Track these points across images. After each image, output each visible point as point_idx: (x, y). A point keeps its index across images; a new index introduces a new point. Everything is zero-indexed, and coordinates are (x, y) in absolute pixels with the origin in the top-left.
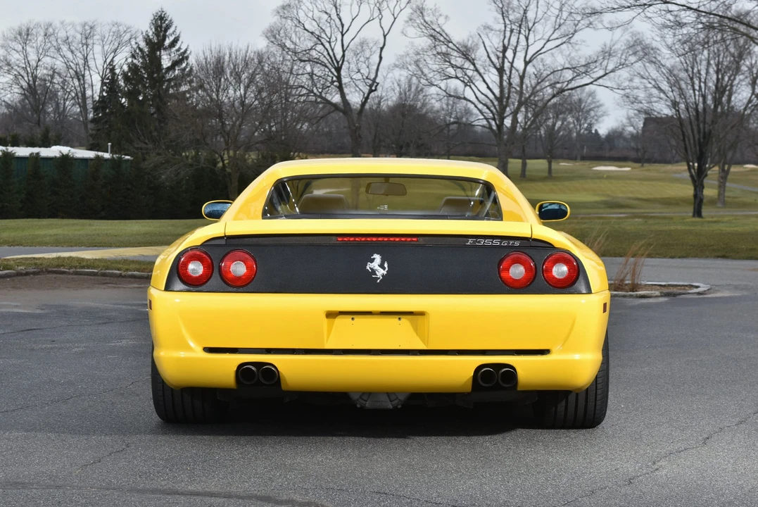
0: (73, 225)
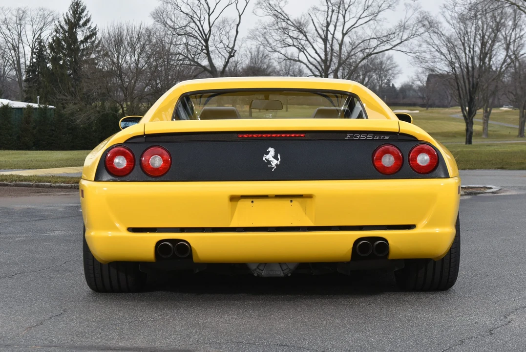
0: (12, 154)
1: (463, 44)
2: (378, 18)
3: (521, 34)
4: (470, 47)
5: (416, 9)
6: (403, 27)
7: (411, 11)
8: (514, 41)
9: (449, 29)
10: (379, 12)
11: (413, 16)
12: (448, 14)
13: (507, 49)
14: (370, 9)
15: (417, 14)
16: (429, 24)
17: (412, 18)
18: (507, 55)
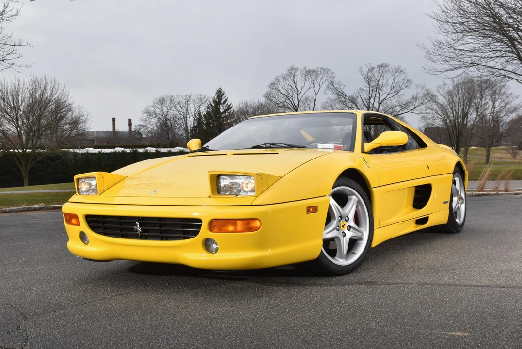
1: (452, 109)
2: (399, 94)
3: (486, 101)
4: (455, 111)
5: (423, 88)
6: (415, 99)
7: (420, 89)
8: (481, 106)
9: (442, 100)
10: (400, 90)
11: (422, 92)
12: (441, 91)
13: (477, 112)
14: (395, 88)
15: (424, 91)
16: (430, 97)
17: (421, 93)
18: (477, 115)
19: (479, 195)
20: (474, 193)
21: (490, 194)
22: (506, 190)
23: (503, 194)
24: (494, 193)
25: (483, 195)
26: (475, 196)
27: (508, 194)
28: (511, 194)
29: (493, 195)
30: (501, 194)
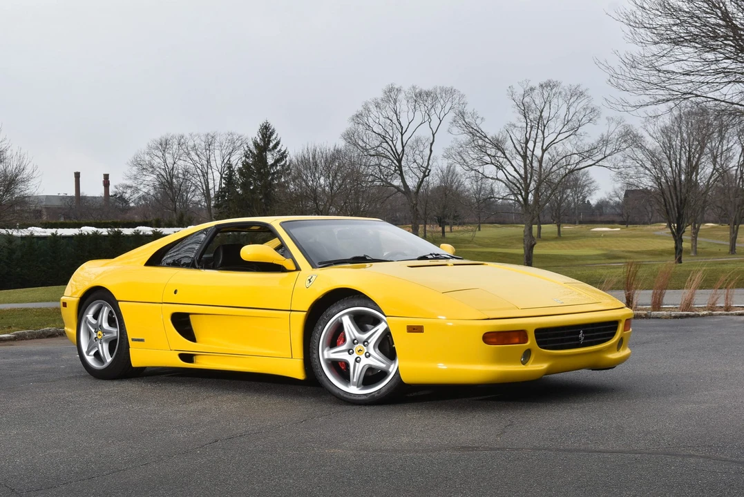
1: (669, 158)
2: (577, 133)
3: (729, 146)
4: (676, 161)
5: (619, 123)
6: (605, 141)
7: (613, 126)
8: (722, 154)
9: (651, 143)
10: (580, 126)
11: (616, 130)
12: (651, 128)
13: (715, 162)
14: (570, 123)
15: (620, 129)
16: (631, 138)
17: (615, 131)
18: (714, 169)
19: (681, 317)
20: (673, 314)
21: (699, 315)
22: (728, 308)
23: (720, 314)
24: (705, 313)
25: (688, 316)
26: (675, 317)
27: (727, 315)
28: (732, 314)
29: (703, 316)
30: (716, 315)
